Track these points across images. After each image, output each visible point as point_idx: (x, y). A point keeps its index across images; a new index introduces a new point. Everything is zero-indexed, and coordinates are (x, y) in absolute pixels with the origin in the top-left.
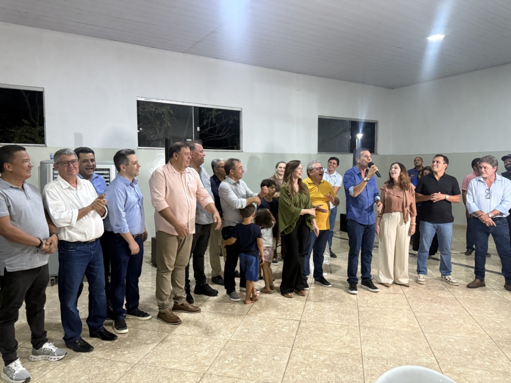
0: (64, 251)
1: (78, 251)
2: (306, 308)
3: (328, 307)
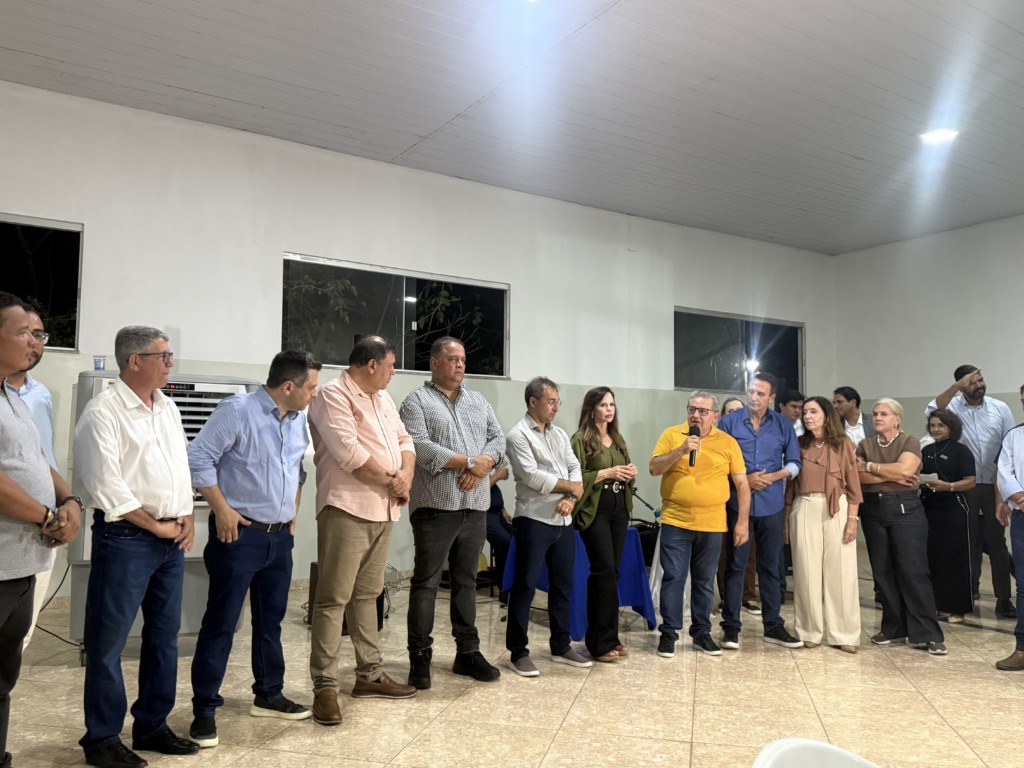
0: (107, 537)
1: (139, 540)
2: (698, 718)
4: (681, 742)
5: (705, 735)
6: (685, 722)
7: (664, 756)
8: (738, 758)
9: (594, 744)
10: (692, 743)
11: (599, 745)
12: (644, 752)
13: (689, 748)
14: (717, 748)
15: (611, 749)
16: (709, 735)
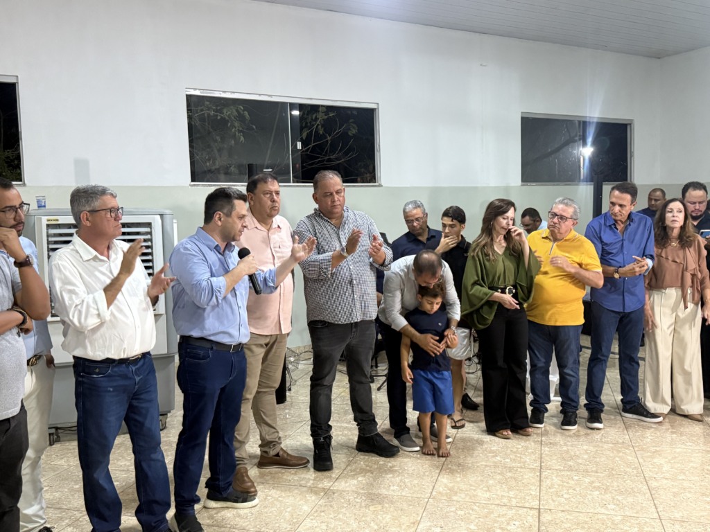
0: (82, 377)
1: (109, 376)
2: (544, 484)
3: (587, 480)
4: (531, 508)
5: (550, 501)
6: (533, 488)
7: (517, 523)
8: (578, 524)
9: (459, 512)
10: (539, 509)
11: (462, 513)
12: (499, 519)
13: (537, 514)
14: (560, 514)
15: (473, 517)
16: (553, 501)
